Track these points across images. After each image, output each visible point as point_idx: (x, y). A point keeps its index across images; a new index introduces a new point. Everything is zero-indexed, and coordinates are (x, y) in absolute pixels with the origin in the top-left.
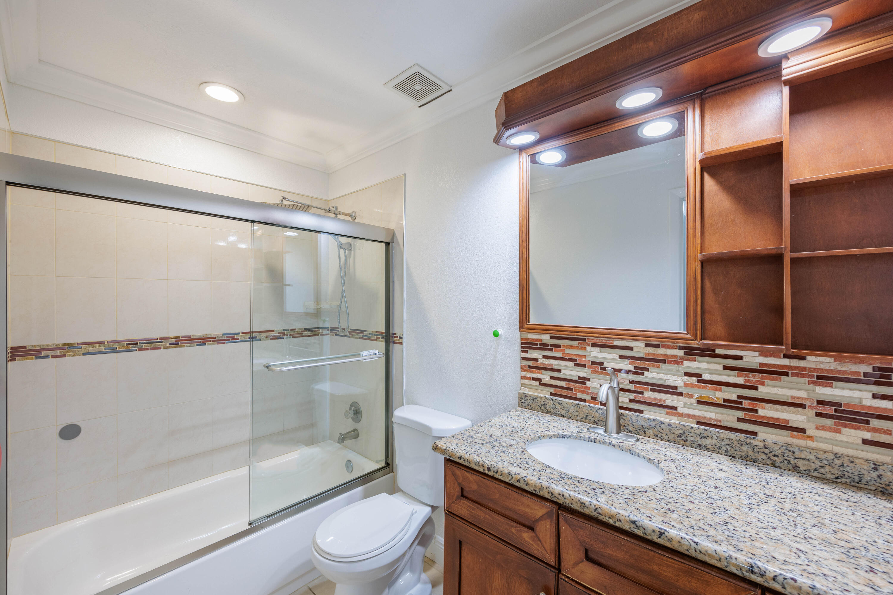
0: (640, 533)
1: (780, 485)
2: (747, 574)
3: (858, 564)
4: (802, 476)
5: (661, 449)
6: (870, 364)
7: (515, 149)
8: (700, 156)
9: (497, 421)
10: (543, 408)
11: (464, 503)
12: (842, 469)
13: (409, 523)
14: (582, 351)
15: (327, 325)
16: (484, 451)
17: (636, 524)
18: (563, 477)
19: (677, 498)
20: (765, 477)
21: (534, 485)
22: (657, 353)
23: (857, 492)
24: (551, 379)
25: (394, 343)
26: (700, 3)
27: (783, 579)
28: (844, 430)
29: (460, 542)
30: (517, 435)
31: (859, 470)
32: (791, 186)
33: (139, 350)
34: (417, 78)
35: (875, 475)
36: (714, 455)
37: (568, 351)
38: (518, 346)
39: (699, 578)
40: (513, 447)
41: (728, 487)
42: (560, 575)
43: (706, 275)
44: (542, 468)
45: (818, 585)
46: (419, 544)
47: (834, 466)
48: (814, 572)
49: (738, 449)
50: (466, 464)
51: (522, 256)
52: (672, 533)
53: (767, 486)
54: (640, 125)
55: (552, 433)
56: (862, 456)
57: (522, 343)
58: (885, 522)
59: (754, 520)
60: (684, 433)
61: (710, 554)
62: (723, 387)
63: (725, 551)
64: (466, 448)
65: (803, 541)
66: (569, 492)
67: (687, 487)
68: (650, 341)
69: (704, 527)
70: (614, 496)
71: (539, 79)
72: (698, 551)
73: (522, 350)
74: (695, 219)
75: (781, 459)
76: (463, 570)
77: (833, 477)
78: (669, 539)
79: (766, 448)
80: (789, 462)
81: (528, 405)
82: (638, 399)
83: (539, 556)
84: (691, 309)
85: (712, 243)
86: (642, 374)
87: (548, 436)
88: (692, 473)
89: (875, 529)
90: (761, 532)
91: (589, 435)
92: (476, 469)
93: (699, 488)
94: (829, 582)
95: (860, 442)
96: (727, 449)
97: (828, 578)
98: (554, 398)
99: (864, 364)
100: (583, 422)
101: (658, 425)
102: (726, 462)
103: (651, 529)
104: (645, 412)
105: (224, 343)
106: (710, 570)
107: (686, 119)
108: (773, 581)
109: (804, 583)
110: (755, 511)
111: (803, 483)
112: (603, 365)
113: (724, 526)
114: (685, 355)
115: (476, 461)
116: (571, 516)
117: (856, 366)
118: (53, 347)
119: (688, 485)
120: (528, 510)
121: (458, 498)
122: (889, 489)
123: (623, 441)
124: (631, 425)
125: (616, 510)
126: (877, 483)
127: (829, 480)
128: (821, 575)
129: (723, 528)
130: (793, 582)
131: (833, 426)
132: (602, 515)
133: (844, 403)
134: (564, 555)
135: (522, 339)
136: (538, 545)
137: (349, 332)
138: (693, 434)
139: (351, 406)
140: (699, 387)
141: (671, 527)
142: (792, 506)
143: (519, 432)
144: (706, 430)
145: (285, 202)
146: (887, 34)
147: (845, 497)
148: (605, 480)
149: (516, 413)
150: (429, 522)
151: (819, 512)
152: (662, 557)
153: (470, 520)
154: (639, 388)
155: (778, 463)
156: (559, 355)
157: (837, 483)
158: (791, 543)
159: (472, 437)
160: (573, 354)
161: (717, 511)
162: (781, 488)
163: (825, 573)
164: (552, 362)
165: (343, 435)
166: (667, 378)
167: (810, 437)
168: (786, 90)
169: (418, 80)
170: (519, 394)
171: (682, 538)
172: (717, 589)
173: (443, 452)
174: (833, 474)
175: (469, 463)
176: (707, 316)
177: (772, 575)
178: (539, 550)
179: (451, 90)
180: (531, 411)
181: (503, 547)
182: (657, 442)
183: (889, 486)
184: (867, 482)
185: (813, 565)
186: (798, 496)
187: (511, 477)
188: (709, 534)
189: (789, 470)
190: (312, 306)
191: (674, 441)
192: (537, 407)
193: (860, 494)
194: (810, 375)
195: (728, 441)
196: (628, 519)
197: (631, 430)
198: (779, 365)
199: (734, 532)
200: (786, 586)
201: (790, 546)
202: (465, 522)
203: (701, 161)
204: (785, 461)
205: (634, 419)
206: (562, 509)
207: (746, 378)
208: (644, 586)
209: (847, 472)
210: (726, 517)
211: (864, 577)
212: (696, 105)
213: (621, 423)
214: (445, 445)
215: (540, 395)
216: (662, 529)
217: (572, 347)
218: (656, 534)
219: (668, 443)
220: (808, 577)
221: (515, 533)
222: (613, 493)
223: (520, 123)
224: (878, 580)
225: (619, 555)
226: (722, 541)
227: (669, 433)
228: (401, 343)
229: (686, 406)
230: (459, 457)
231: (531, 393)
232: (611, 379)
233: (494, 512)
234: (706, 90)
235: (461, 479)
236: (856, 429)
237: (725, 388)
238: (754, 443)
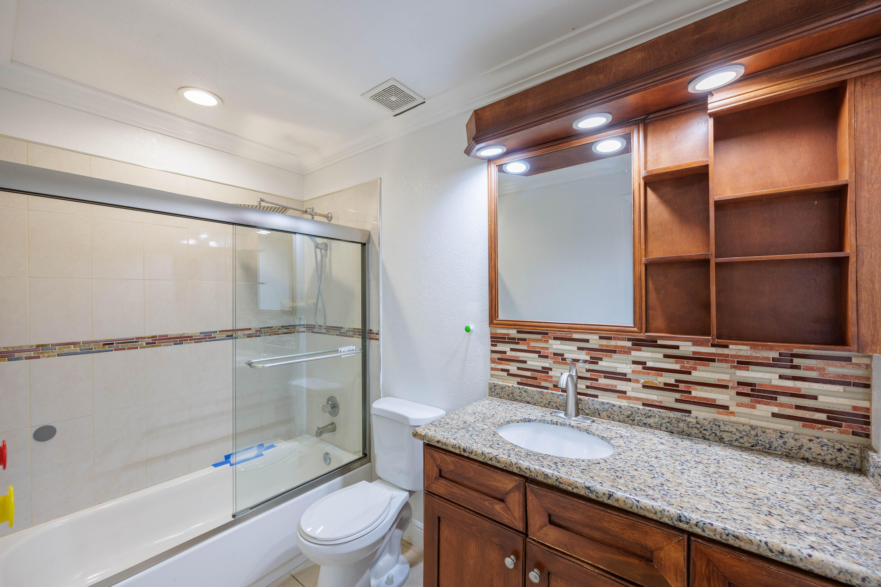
0: (593, 496)
1: (707, 454)
2: (676, 523)
3: (760, 510)
4: (726, 446)
5: (613, 428)
6: (777, 350)
7: (484, 160)
8: (643, 173)
9: (470, 409)
10: (511, 396)
11: (442, 483)
12: (756, 438)
13: (388, 508)
14: (544, 344)
15: (303, 322)
16: (459, 435)
17: (590, 489)
18: (529, 454)
19: (624, 467)
20: (696, 448)
21: (504, 462)
22: (610, 344)
23: (768, 457)
24: (518, 369)
25: (371, 339)
26: (641, 46)
27: (703, 524)
28: (758, 406)
29: (439, 518)
30: (488, 421)
31: (769, 438)
32: (716, 202)
33: (116, 350)
34: (393, 90)
35: (781, 442)
36: (657, 432)
37: (533, 344)
38: (488, 341)
39: (640, 530)
40: (485, 431)
41: (666, 456)
42: (527, 539)
43: (649, 276)
44: (511, 447)
45: (728, 527)
46: (397, 527)
47: (751, 436)
48: (726, 517)
49: (676, 425)
50: (444, 447)
51: (491, 258)
52: (619, 494)
53: (697, 455)
54: (593, 143)
55: (519, 418)
56: (771, 427)
57: (491, 337)
58: (785, 478)
59: (685, 481)
60: (632, 414)
61: (648, 509)
62: (663, 373)
63: (660, 506)
64: (443, 433)
65: (721, 495)
66: (534, 466)
67: (633, 458)
68: (604, 334)
69: (644, 489)
70: (572, 468)
71: (506, 100)
72: (639, 508)
73: (491, 344)
74: (640, 228)
75: (710, 432)
76: (441, 543)
77: (750, 445)
78: (616, 500)
79: (698, 424)
80: (716, 435)
81: (498, 394)
82: (594, 385)
83: (509, 524)
84: (638, 305)
85: (654, 248)
86: (597, 363)
87: (516, 420)
88: (637, 447)
89: (777, 484)
90: (689, 490)
91: (552, 418)
92: (453, 451)
93: (642, 458)
94: (737, 524)
95: (770, 415)
96: (667, 426)
97: (736, 521)
98: (521, 387)
99: (772, 350)
100: (547, 407)
101: (610, 408)
102: (666, 437)
103: (602, 493)
104: (599, 397)
105: (202, 342)
106: (648, 522)
107: (632, 140)
108: (695, 526)
109: (718, 526)
110: (686, 474)
111: (726, 451)
112: (563, 356)
113: (660, 487)
114: (632, 345)
115: (453, 444)
116: (536, 487)
117: (766, 352)
118: (26, 348)
119: (633, 456)
120: (499, 485)
121: (436, 479)
122: (792, 453)
123: (581, 423)
124: (588, 408)
125: (573, 479)
126: (782, 448)
127: (747, 448)
128: (732, 519)
129: (660, 489)
130: (710, 526)
131: (750, 403)
132: (562, 484)
133: (758, 384)
134: (530, 521)
135: (491, 334)
136: (508, 515)
137: (325, 329)
138: (639, 415)
139: (328, 400)
140: (644, 373)
141: (618, 489)
142: (715, 470)
143: (490, 418)
144: (650, 411)
145: (263, 204)
146: (786, 81)
147: (757, 460)
148: (565, 455)
149: (487, 402)
150: (406, 506)
151: (736, 473)
152: (611, 515)
153: (447, 498)
154: (594, 375)
155: (707, 436)
156: (525, 348)
157: (752, 450)
158: (711, 497)
159: (448, 424)
160: (537, 347)
161: (656, 475)
162: (709, 456)
163: (735, 518)
164: (519, 354)
165: (321, 428)
166: (617, 366)
167: (732, 413)
168: (711, 121)
169: (393, 92)
170: (489, 384)
171: (626, 498)
172: (654, 538)
173: (423, 437)
174: (750, 443)
175: (447, 446)
176: (650, 312)
177: (695, 522)
178: (509, 519)
179: (425, 102)
180: (500, 399)
181: (478, 519)
182: (610, 422)
183: (791, 450)
184: (775, 448)
185: (727, 512)
186: (721, 462)
187: (484, 456)
188: (648, 494)
189: (716, 441)
190: (287, 304)
191: (624, 421)
192: (506, 395)
193: (770, 458)
194: (731, 361)
195: (668, 419)
196: (583, 485)
197: (588, 413)
198: (708, 353)
199: (668, 491)
200: (705, 529)
201: (711, 500)
202: (443, 500)
203: (645, 178)
204: (713, 434)
205: (590, 403)
206: (529, 481)
207: (682, 365)
208: (597, 541)
209: (760, 440)
210: (662, 480)
211: (763, 519)
212: (640, 129)
213: (579, 407)
214: (424, 431)
215: (508, 384)
216: (611, 492)
217: (536, 340)
218: (606, 496)
219: (619, 423)
220: (722, 521)
221: (488, 506)
222: (571, 465)
223: (489, 138)
224: (773, 521)
225: (577, 517)
226: (658, 499)
227: (619, 414)
228: (378, 339)
229: (634, 390)
230: (437, 442)
231: (500, 383)
232: (570, 368)
233: (469, 488)
234: (647, 117)
235: (439, 461)
236: (766, 405)
237: (664, 373)
238: (689, 419)
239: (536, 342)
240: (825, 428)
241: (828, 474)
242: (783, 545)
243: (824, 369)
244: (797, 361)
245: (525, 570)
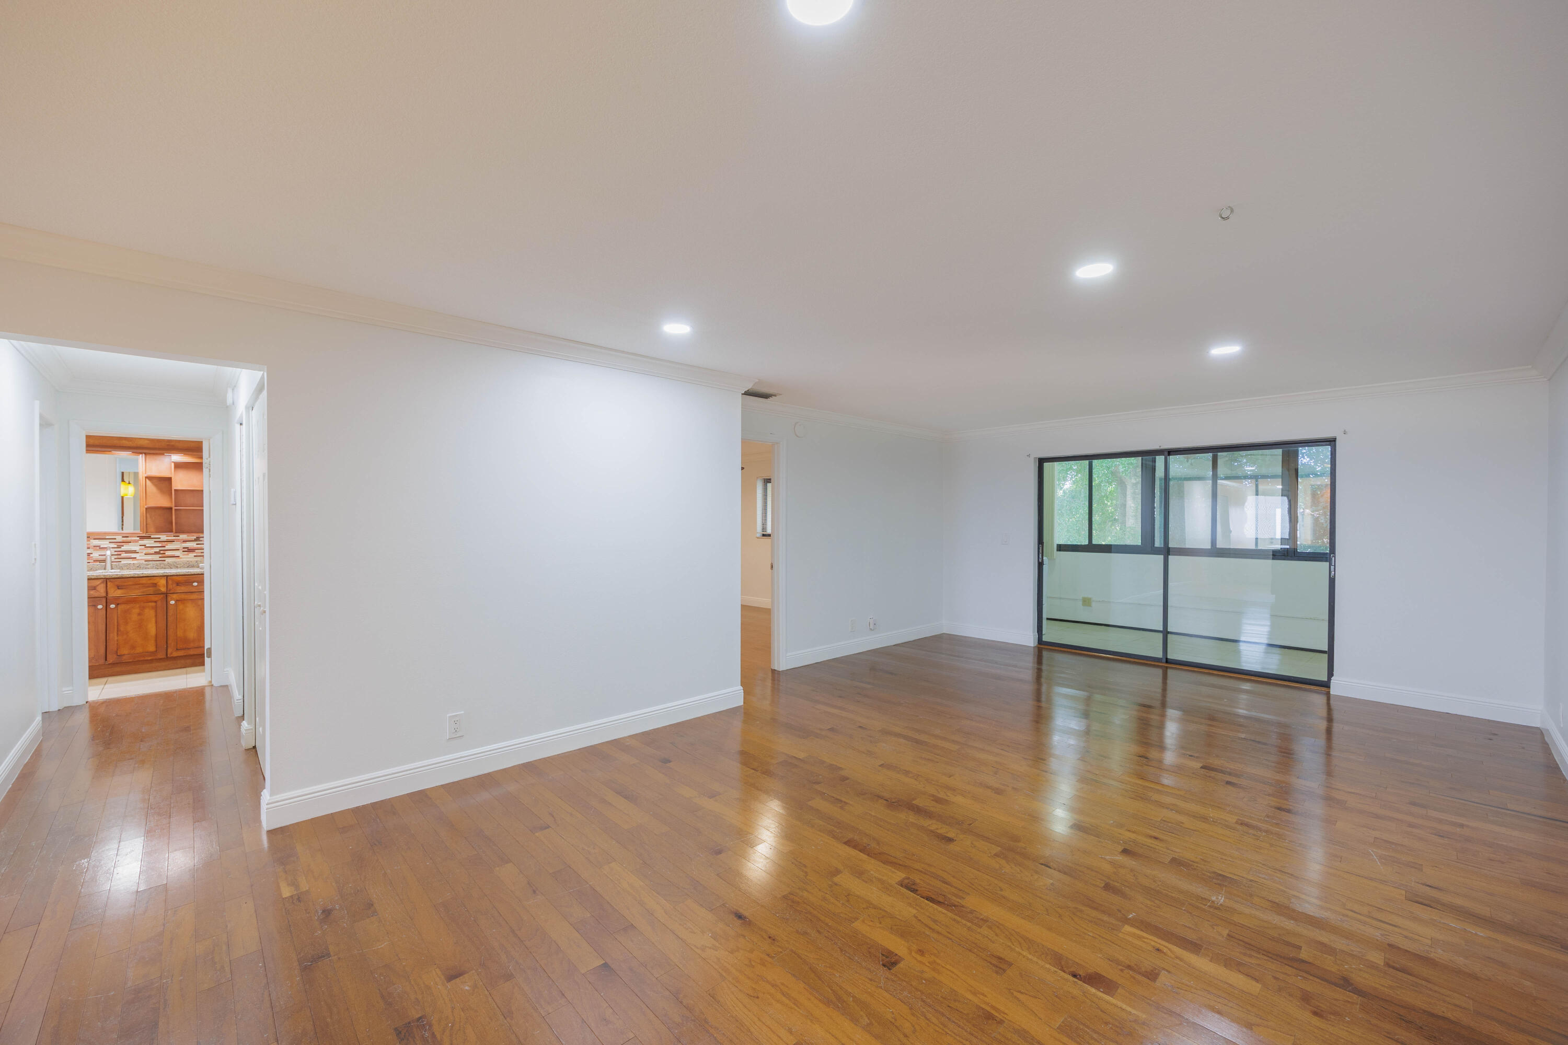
22: (127, 540)
32: (175, 490)
43: (147, 513)
68: (124, 535)
74: (144, 495)
82: (119, 557)
84: (144, 524)
85: (150, 503)
86: (121, 548)
104: (122, 562)
114: (139, 539)
140: (145, 549)
166: (132, 548)
203: (146, 476)
207: (161, 544)
237: (154, 548)
245: (107, 607)
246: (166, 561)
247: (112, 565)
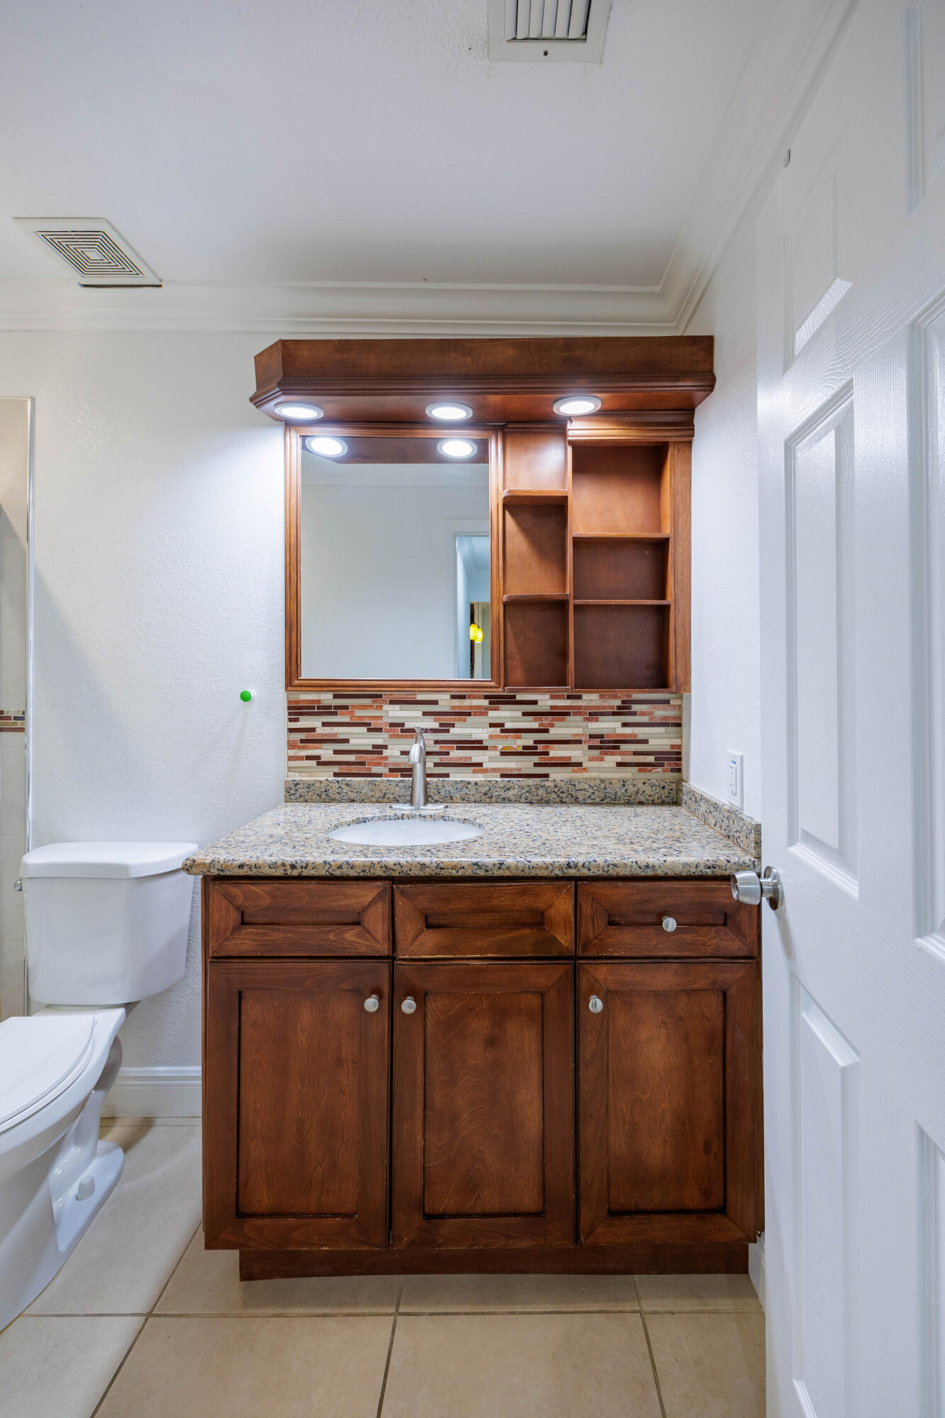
0: (482, 872)
1: (569, 813)
2: (565, 871)
3: (624, 843)
4: (581, 805)
5: (471, 809)
6: (620, 698)
7: (281, 422)
8: (505, 493)
10: (323, 796)
11: (246, 933)
12: (605, 791)
13: (91, 1041)
14: (377, 711)
17: (477, 865)
19: (502, 839)
21: (362, 864)
22: (463, 705)
24: (334, 753)
27: (589, 864)
28: (605, 757)
29: (240, 993)
30: (307, 828)
31: (615, 788)
32: (573, 538)
34: (99, 240)
35: (623, 790)
36: (517, 805)
37: (358, 713)
38: (283, 713)
40: (311, 839)
41: (535, 822)
42: (395, 962)
43: (508, 618)
44: (362, 848)
45: (608, 859)
47: (600, 790)
48: (603, 853)
49: (534, 794)
50: (254, 872)
51: (290, 580)
52: (510, 861)
53: (561, 816)
54: (441, 439)
55: (351, 819)
56: (616, 777)
57: (289, 708)
59: (561, 837)
60: (489, 789)
64: (247, 851)
65: (593, 840)
66: (405, 859)
67: (506, 830)
68: (455, 691)
70: (450, 851)
73: (289, 719)
75: (566, 794)
77: (599, 800)
79: (555, 787)
80: (572, 796)
81: (301, 796)
82: (443, 761)
83: (368, 952)
85: (511, 585)
86: (448, 731)
87: (345, 823)
88: (505, 820)
89: (628, 823)
90: (567, 842)
91: (395, 812)
92: (271, 875)
93: (515, 828)
95: (615, 765)
96: (526, 796)
98: (340, 779)
99: (616, 698)
100: (381, 802)
101: (465, 786)
102: (528, 808)
104: (450, 775)
107: (489, 448)
110: (559, 832)
111: (583, 808)
112: (404, 726)
114: (489, 704)
115: (270, 863)
116: (408, 886)
117: (611, 700)
119: (505, 828)
120: (352, 901)
121: (233, 930)
122: (631, 799)
123: (432, 811)
126: (624, 796)
129: (543, 847)
131: (599, 756)
132: (444, 870)
133: (605, 734)
134: (399, 936)
135: (289, 702)
136: (367, 940)
138: (498, 789)
140: (502, 737)
141: (506, 855)
142: (581, 823)
143: (307, 825)
144: (509, 782)
147: (609, 811)
148: (435, 842)
149: (282, 811)
151: (597, 822)
153: (258, 955)
154: (444, 748)
155: (564, 798)
156: (346, 719)
157: (602, 803)
159: (243, 842)
160: (365, 716)
161: (535, 838)
162: (571, 815)
164: (336, 730)
166: (472, 732)
167: (585, 769)
168: (570, 450)
169: (98, 243)
170: (285, 783)
171: (517, 862)
172: (545, 897)
173: (205, 868)
174: (599, 797)
175: (259, 869)
176: (509, 661)
177: (582, 864)
178: (368, 945)
179: (160, 286)
180: (306, 803)
181: (315, 966)
182: (465, 804)
183: (631, 796)
184: (619, 797)
185: (602, 850)
186: (583, 817)
187: (328, 866)
189: (572, 802)
191: (481, 800)
192: (316, 795)
193: (617, 807)
194: (584, 713)
195: (526, 788)
196: (468, 863)
197: (438, 798)
198: (564, 706)
200: (591, 868)
201: (586, 845)
202: (249, 960)
203: (505, 498)
204: (569, 795)
205: (440, 785)
206: (398, 881)
207: (540, 722)
209: (608, 792)
210: (542, 840)
212: (499, 437)
213: (428, 792)
215: (318, 778)
216: (499, 861)
217: (364, 707)
218: (496, 867)
221: (333, 939)
222: (448, 848)
223: (307, 392)
224: (635, 847)
225: (460, 906)
227: (475, 792)
228: (22, 729)
229: (491, 759)
230: (239, 866)
231: (304, 779)
233: (299, 924)
234: (507, 425)
235: (242, 899)
236: (612, 755)
237: (523, 735)
238: (547, 784)
239: (364, 709)
240: (654, 769)
241: (658, 809)
242: (647, 860)
243: (652, 713)
244: (635, 708)
245: (392, 1008)
246: (552, 777)
247: (426, 785)
